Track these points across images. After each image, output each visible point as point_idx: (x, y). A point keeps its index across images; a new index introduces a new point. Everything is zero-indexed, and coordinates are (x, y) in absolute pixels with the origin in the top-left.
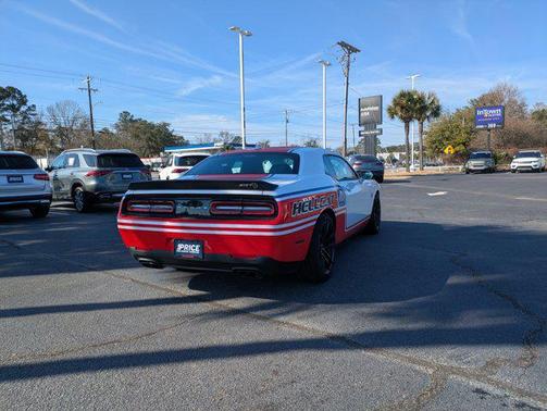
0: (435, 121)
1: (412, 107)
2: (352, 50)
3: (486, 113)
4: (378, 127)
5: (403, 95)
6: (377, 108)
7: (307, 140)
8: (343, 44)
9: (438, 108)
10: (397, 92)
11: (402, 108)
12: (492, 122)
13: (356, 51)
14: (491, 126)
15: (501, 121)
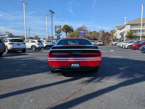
0: (72, 33)
1: (68, 29)
2: (53, 13)
3: (81, 32)
4: (60, 33)
5: (65, 26)
6: (60, 29)
7: (35, 36)
8: (51, 11)
9: (73, 30)
10: (64, 25)
11: (65, 29)
12: (82, 34)
13: (54, 13)
14: (82, 35)
15: (84, 34)
